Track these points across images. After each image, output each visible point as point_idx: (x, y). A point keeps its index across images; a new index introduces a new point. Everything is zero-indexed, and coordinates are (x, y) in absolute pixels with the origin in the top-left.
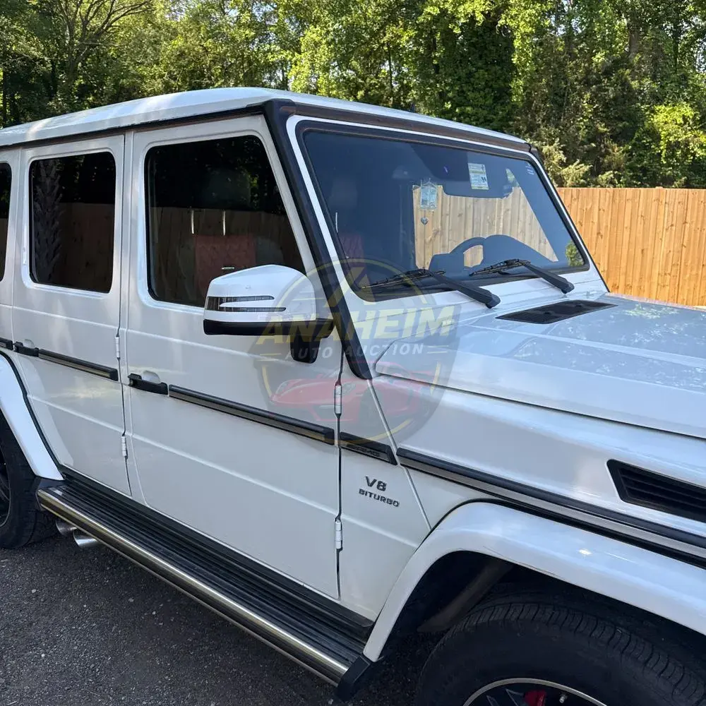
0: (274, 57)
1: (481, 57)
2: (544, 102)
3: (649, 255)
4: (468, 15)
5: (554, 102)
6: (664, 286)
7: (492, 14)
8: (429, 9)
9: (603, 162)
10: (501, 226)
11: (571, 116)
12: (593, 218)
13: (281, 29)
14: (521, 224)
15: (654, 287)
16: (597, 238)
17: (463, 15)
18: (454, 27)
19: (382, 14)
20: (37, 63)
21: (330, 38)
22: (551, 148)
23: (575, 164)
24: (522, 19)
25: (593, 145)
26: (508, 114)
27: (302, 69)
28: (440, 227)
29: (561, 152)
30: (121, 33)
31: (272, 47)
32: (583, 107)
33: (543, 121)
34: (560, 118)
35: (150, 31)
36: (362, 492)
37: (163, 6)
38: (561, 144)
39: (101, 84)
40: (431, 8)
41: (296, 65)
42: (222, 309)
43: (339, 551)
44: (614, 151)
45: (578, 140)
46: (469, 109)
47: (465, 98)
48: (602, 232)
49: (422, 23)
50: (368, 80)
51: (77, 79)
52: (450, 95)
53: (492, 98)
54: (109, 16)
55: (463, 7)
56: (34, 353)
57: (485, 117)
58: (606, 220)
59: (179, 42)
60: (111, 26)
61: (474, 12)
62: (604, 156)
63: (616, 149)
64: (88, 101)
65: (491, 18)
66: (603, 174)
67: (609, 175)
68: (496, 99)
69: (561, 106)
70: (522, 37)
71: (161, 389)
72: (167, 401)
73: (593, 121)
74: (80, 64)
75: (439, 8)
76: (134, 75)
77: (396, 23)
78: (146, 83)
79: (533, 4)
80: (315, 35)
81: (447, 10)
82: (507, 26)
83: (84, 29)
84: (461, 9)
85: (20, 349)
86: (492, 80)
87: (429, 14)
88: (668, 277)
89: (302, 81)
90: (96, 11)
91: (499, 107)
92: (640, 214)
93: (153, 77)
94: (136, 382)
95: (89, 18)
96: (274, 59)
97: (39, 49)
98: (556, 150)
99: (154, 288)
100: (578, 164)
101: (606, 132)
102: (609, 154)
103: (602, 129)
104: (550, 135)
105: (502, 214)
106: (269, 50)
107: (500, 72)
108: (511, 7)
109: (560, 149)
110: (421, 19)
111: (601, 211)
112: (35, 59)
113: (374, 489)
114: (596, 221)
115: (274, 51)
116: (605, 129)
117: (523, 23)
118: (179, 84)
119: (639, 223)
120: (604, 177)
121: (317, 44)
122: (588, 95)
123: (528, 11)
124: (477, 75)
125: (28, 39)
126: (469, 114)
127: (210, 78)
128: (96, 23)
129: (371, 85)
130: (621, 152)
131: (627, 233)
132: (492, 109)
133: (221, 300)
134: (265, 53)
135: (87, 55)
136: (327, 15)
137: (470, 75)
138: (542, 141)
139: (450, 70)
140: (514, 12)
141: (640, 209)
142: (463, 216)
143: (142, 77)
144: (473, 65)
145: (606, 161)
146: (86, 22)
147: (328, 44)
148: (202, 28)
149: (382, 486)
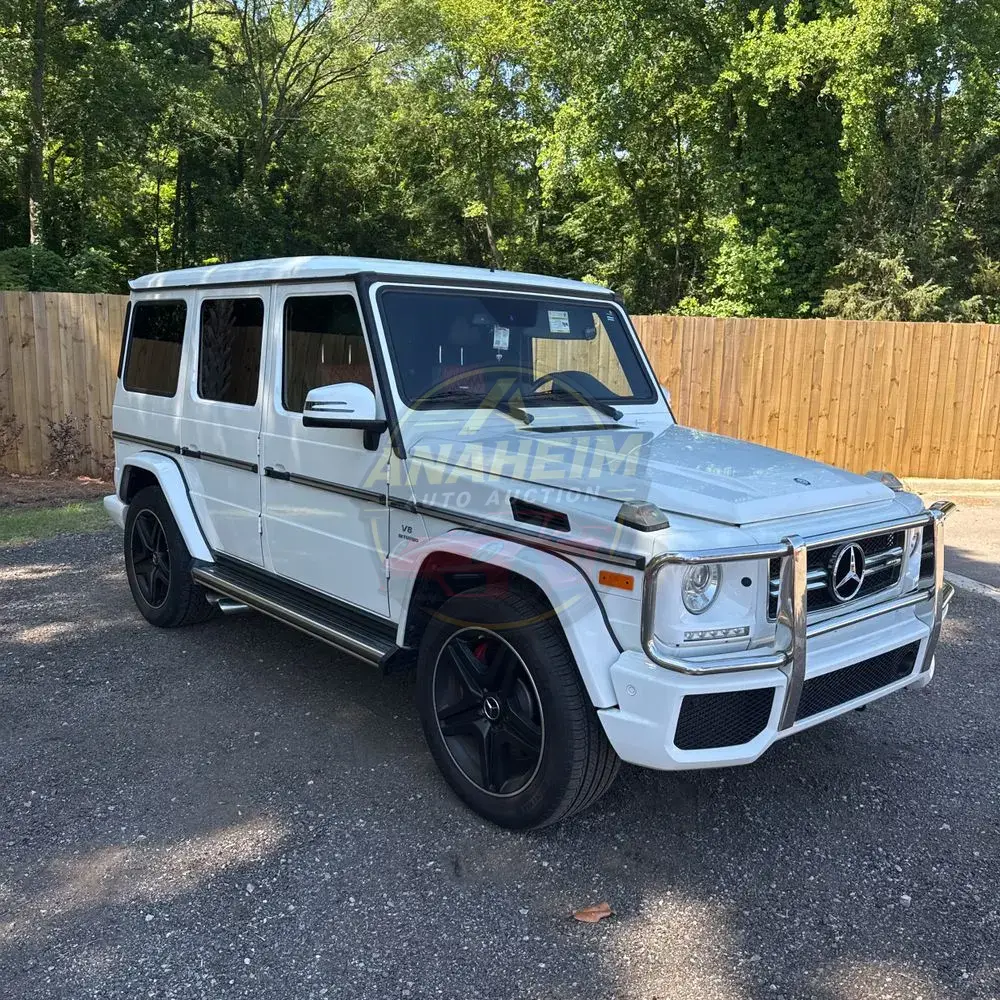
0: (519, 137)
1: (800, 136)
2: (887, 198)
3: (965, 410)
4: (779, 81)
5: (902, 198)
6: (986, 451)
7: (815, 80)
8: (725, 75)
9: (970, 282)
10: (760, 367)
11: (924, 218)
12: (886, 359)
13: (533, 98)
14: (787, 365)
15: (972, 452)
16: (892, 385)
17: (771, 82)
18: (759, 99)
19: (667, 78)
20: (221, 144)
21: (593, 112)
22: (891, 262)
23: (926, 285)
24: (853, 87)
25: (954, 258)
26: (836, 214)
27: (555, 153)
28: (680, 366)
29: (907, 267)
30: (328, 103)
31: (518, 123)
32: (943, 207)
33: (884, 224)
34: (909, 221)
35: (362, 104)
36: (400, 536)
37: (379, 72)
38: (906, 257)
39: (300, 168)
40: (730, 73)
41: (548, 147)
42: (313, 409)
43: (388, 579)
44: (986, 268)
45: (932, 251)
46: (780, 206)
47: (776, 191)
48: (898, 379)
49: (718, 92)
50: (649, 165)
51: (269, 162)
52: (754, 187)
53: (814, 191)
54: (313, 83)
55: (771, 71)
56: (198, 455)
57: (803, 218)
58: (904, 363)
59: (400, 115)
60: (313, 96)
61: (787, 77)
62: (970, 274)
63: (990, 264)
64: (282, 191)
65: (811, 85)
66: (967, 299)
67: (975, 300)
68: (819, 194)
69: (910, 204)
70: (853, 111)
71: (286, 477)
72: (290, 486)
73: (956, 225)
74: (274, 143)
75: (740, 73)
76: (339, 159)
77: (686, 90)
78: (355, 168)
79: (872, 66)
80: (573, 109)
81: (750, 74)
82: (833, 96)
83: (282, 98)
84: (769, 74)
85: (187, 453)
86: (815, 167)
87: (727, 80)
88: (993, 439)
89: (554, 169)
90: (297, 76)
91: (823, 204)
92: (952, 356)
93: (365, 160)
94: (270, 473)
95: (288, 84)
96: (520, 140)
97: (223, 126)
98: (899, 265)
99: (286, 402)
100: (930, 285)
101: (976, 240)
102: (979, 271)
103: (970, 237)
104: (892, 243)
105: (762, 351)
106: (515, 126)
107: (826, 157)
108: (840, 70)
109: (906, 264)
110: (715, 87)
111: (898, 351)
112: (218, 138)
113: (406, 533)
114: (890, 363)
115: (521, 128)
116: (974, 237)
117: (854, 92)
118: (399, 169)
119: (951, 368)
120: (969, 303)
121: (575, 121)
122: (949, 190)
123: (863, 76)
124: (792, 161)
125: (211, 113)
126: (780, 214)
127: (438, 162)
128: (298, 90)
129: (653, 171)
130: (996, 268)
131: (932, 380)
132: (812, 207)
133: (314, 404)
134: (508, 130)
135: (282, 133)
136: (590, 84)
137: (784, 160)
138: (880, 252)
139: (756, 154)
140: (841, 78)
141: (952, 351)
142: (710, 353)
143: (351, 161)
144: (788, 147)
145: (973, 281)
146: (284, 90)
147: (591, 119)
148: (430, 97)
149: (410, 529)
